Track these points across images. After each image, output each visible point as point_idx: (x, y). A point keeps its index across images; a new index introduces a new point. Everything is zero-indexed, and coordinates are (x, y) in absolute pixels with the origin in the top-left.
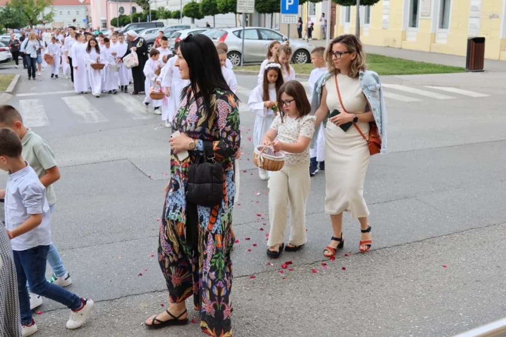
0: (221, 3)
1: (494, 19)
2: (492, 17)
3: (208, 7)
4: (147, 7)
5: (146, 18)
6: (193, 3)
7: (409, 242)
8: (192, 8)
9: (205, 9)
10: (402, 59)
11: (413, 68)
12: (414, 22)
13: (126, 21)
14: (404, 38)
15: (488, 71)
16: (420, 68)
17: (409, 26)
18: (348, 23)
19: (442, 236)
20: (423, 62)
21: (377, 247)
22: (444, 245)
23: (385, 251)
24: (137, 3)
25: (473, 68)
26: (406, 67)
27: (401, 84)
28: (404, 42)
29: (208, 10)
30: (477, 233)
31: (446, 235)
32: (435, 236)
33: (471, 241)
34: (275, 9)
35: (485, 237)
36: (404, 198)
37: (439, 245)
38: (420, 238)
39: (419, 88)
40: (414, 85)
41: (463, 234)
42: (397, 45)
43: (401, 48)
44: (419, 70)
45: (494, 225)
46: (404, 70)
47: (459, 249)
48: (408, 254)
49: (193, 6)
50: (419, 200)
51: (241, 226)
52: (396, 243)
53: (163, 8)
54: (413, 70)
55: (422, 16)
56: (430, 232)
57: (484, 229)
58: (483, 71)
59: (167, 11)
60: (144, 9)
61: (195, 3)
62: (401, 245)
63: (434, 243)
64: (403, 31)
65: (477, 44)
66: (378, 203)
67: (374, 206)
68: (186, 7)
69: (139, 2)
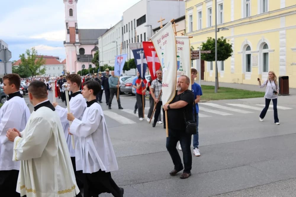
2: (292, 65)
3: (132, 64)
4: (98, 64)
5: (98, 71)
7: (245, 188)
10: (243, 90)
11: (249, 94)
12: (249, 69)
13: (86, 73)
14: (244, 78)
15: (291, 95)
16: (253, 94)
17: (246, 71)
18: (211, 71)
19: (264, 185)
20: (254, 91)
21: (228, 192)
22: (265, 190)
23: (233, 194)
25: (283, 93)
26: (245, 94)
27: (242, 104)
28: (243, 80)
30: (283, 183)
31: (266, 184)
32: (260, 185)
33: (279, 187)
35: (287, 185)
36: (243, 166)
37: (262, 189)
38: (251, 186)
39: (253, 106)
40: (249, 104)
41: (275, 184)
42: (240, 82)
43: (242, 84)
44: (252, 96)
45: (293, 178)
46: (244, 96)
47: (273, 191)
48: (245, 194)
50: (251, 166)
51: (154, 182)
52: (238, 189)
53: (107, 65)
54: (249, 96)
55: (253, 65)
56: (257, 183)
57: (287, 181)
58: (289, 95)
59: (109, 66)
60: (96, 65)
62: (241, 190)
63: (259, 189)
64: (243, 74)
65: (284, 80)
66: (229, 168)
67: (226, 170)
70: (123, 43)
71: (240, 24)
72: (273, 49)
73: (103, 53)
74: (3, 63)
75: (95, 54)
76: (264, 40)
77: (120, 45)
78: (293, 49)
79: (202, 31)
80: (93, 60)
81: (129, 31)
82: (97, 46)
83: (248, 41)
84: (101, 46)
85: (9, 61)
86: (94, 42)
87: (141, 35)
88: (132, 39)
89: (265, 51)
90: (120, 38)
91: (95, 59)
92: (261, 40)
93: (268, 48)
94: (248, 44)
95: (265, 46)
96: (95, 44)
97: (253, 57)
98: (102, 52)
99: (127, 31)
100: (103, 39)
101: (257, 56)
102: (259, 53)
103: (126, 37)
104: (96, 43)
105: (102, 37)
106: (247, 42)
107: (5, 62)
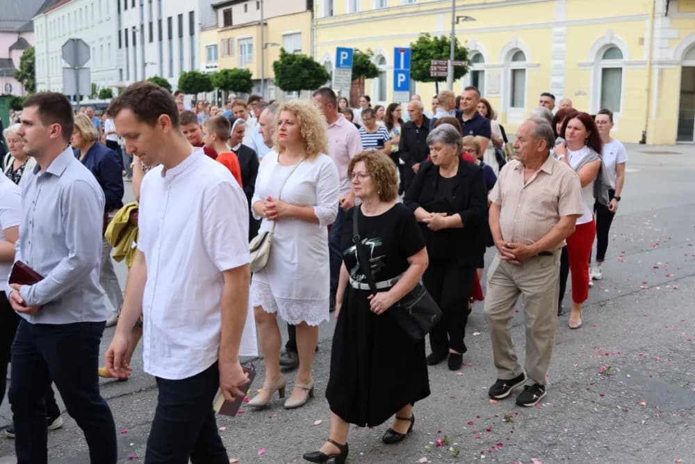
1: (581, 97)
2: (578, 94)
3: (191, 84)
4: (31, 84)
6: (156, 78)
9: (187, 86)
24: (16, 78)
29: (191, 86)
55: (489, 93)
60: (27, 87)
69: (20, 76)
70: (120, 32)
71: (462, 8)
72: (537, 62)
73: (50, 56)
74: (72, 71)
75: (23, 59)
76: (517, 42)
77: (109, 37)
78: (580, 65)
79: (359, 17)
80: (19, 73)
81: (142, 5)
82: (26, 36)
83: (478, 43)
84: (44, 40)
85: (85, 66)
86: (18, 26)
87: (180, 16)
88: (151, 24)
89: (518, 65)
90: (108, 19)
91: (25, 69)
92: (511, 43)
93: (524, 59)
94: (478, 49)
95: (517, 55)
96: (19, 33)
97: (489, 76)
98: (47, 52)
99: (133, 5)
100: (49, 20)
101: (499, 76)
102: (502, 69)
103: (131, 18)
104: (21, 31)
105: (46, 16)
106: (476, 46)
107: (76, 68)
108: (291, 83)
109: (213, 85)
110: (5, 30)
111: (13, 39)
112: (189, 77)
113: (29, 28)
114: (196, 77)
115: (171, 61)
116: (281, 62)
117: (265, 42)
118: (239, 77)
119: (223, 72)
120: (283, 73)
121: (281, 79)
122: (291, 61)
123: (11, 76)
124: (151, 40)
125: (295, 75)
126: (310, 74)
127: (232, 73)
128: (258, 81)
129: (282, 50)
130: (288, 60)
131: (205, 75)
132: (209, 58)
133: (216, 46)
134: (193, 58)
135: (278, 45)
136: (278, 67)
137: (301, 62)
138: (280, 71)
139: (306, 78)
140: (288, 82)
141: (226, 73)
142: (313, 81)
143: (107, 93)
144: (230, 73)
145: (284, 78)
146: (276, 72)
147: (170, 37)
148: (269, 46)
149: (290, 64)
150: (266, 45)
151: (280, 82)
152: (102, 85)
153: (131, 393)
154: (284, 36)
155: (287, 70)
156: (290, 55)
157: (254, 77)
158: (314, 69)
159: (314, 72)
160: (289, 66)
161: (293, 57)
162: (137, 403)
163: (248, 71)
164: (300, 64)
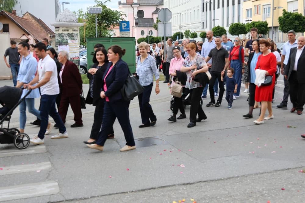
0: (250, 27)
3: (235, 30)
6: (218, 27)
8: (218, 30)
9: (233, 31)
24: (155, 28)
29: (235, 31)
34: (298, 30)
49: (219, 29)
53: (189, 31)
59: (194, 32)
61: (220, 27)
68: (213, 29)
70: (203, 3)
74: (162, 24)
75: (157, 19)
80: (156, 25)
82: (160, 7)
85: (170, 21)
86: (156, 2)
96: (157, 6)
104: (158, 4)
107: (165, 23)
108: (288, 28)
109: (246, 30)
110: (150, 4)
111: (154, 9)
112: (235, 26)
113: (161, 3)
114: (238, 26)
115: (228, 18)
116: (283, 17)
117: (274, 7)
118: (260, 25)
119: (252, 23)
120: (284, 23)
121: (282, 26)
122: (289, 16)
123: (152, 27)
124: (218, 7)
125: (290, 24)
126: (300, 23)
127: (257, 24)
128: (270, 28)
129: (284, 10)
130: (287, 16)
131: (243, 25)
132: (248, 16)
133: (251, 9)
134: (239, 16)
135: (283, 8)
136: (281, 20)
137: (294, 17)
138: (282, 22)
139: (297, 25)
140: (287, 28)
141: (254, 23)
142: (301, 27)
143: (195, 35)
144: (256, 24)
145: (284, 26)
146: (280, 23)
147: (228, 5)
148: (276, 8)
149: (288, 18)
150: (275, 8)
151: (282, 28)
152: (193, 31)
153: (127, 192)
154: (288, 2)
155: (286, 22)
156: (289, 13)
157: (269, 26)
158: (302, 20)
159: (302, 22)
160: (287, 19)
161: (290, 14)
162: (127, 198)
163: (266, 22)
164: (294, 18)
